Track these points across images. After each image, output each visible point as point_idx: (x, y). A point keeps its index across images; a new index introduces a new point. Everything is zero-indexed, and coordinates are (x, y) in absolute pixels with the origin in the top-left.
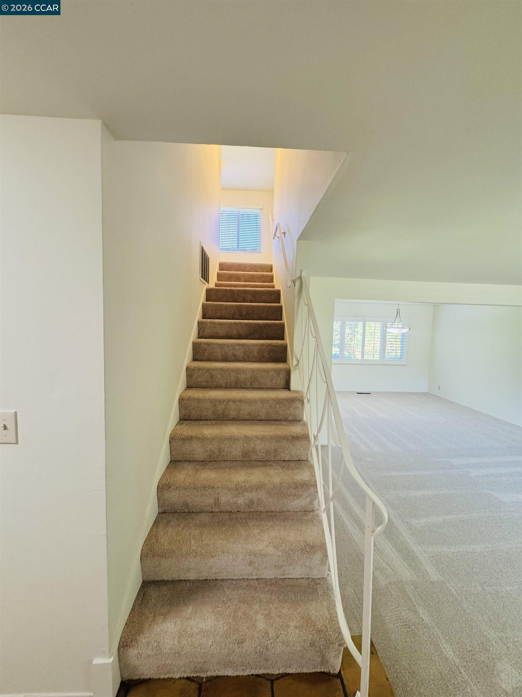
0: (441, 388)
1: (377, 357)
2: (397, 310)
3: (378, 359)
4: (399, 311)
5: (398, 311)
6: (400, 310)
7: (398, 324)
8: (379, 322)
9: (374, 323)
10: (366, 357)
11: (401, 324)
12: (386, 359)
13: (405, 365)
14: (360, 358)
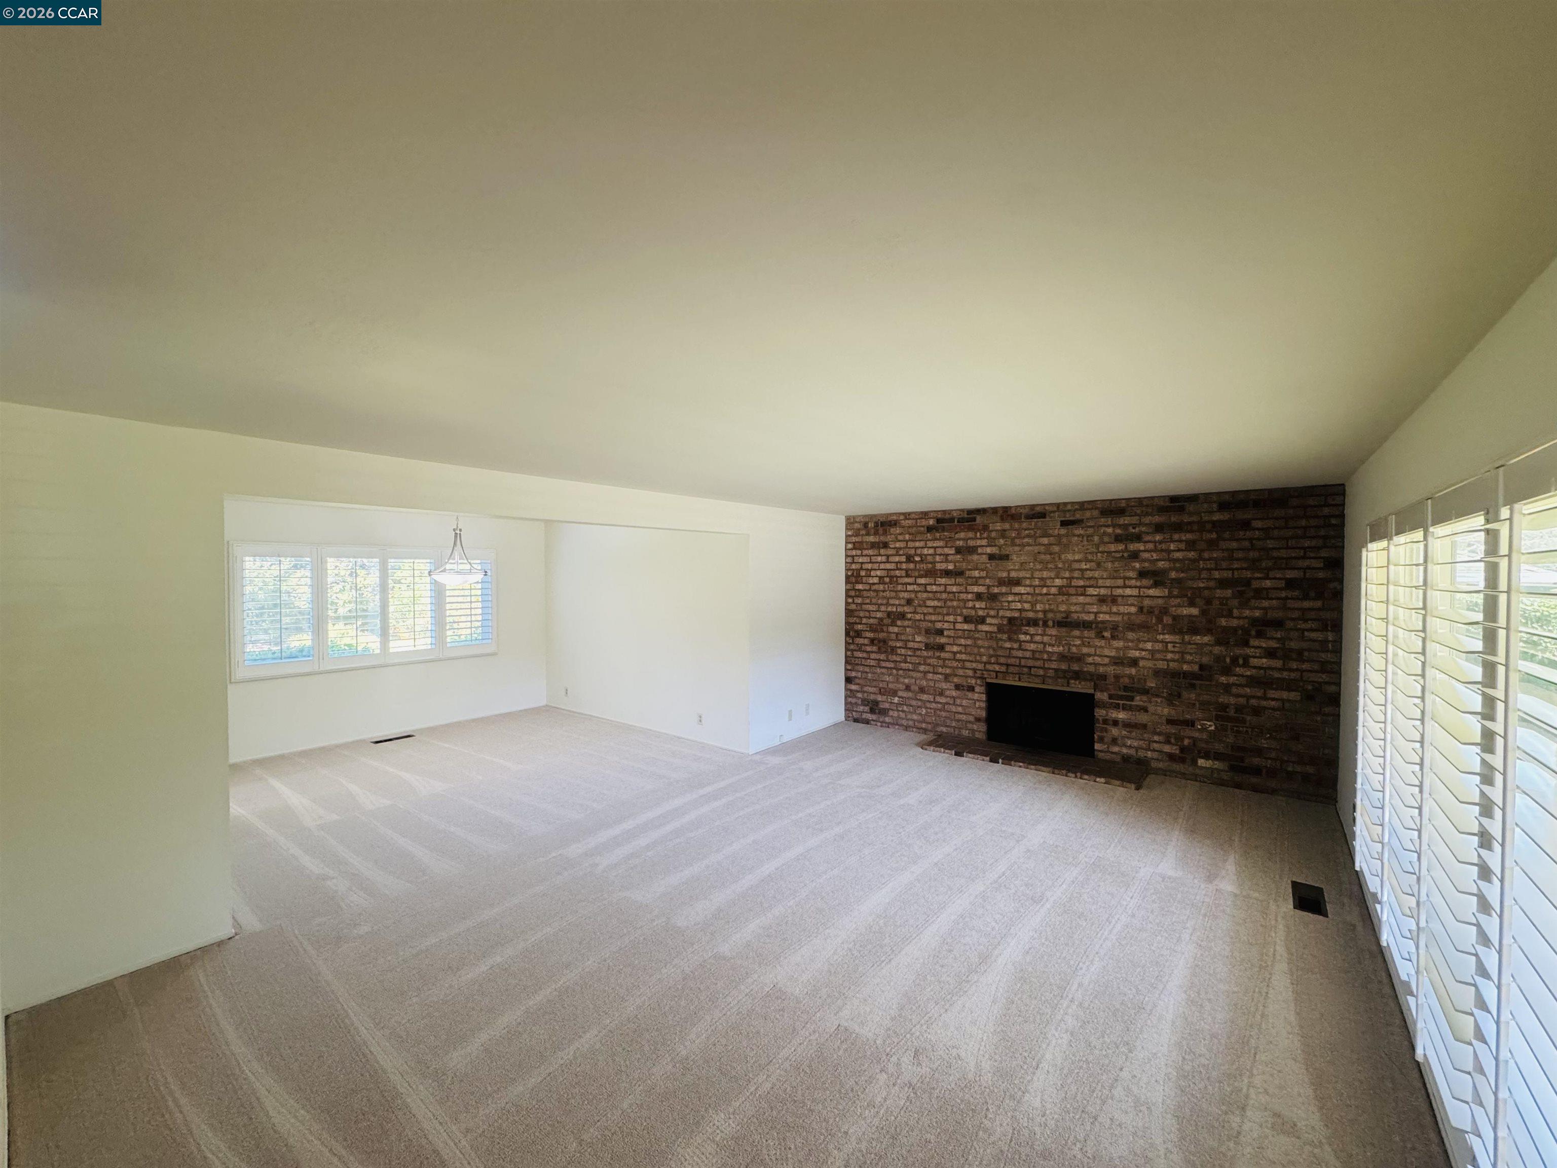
0: (568, 692)
1: (424, 643)
2: (454, 530)
3: (429, 647)
4: (458, 532)
5: (456, 534)
6: (460, 530)
7: (459, 561)
8: (423, 558)
9: (412, 561)
10: (395, 646)
11: (466, 561)
12: (448, 645)
13: (494, 654)
14: (377, 651)
